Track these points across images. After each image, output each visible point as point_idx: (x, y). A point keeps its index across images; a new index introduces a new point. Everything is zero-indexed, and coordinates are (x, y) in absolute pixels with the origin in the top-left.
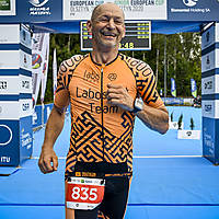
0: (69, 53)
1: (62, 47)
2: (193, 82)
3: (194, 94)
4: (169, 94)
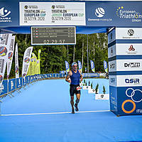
0: (26, 45)
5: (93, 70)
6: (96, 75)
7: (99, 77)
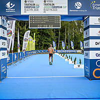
0: (26, 30)
1: (22, 27)
2: (81, 43)
3: (82, 48)
5: (73, 48)
6: (75, 51)
7: (77, 53)
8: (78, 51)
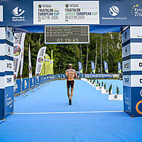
0: (40, 45)
1: (35, 42)
2: (119, 64)
3: (120, 72)
4: (104, 72)
5: (107, 71)
6: (109, 76)
7: (112, 78)
8: (115, 75)
